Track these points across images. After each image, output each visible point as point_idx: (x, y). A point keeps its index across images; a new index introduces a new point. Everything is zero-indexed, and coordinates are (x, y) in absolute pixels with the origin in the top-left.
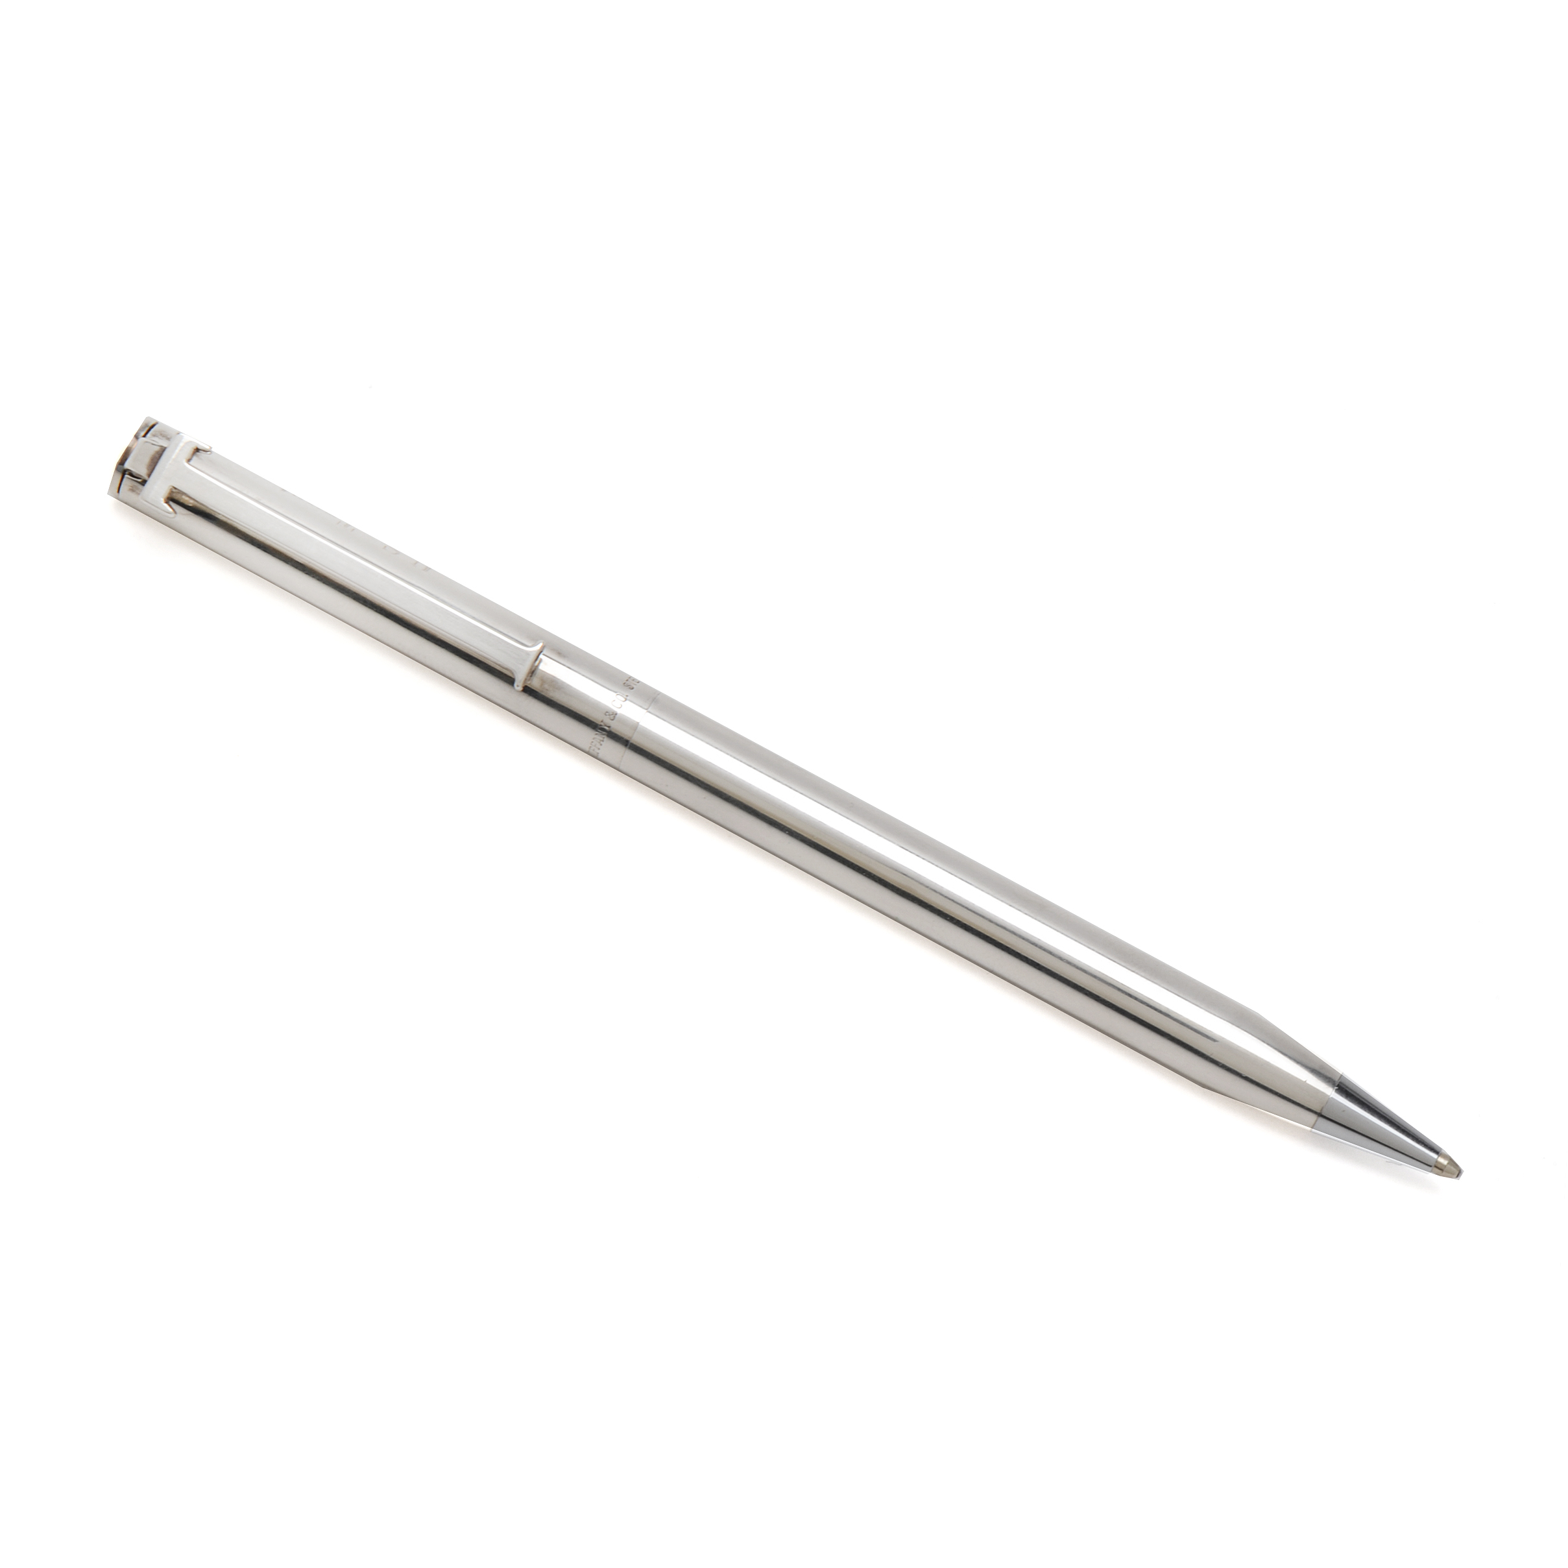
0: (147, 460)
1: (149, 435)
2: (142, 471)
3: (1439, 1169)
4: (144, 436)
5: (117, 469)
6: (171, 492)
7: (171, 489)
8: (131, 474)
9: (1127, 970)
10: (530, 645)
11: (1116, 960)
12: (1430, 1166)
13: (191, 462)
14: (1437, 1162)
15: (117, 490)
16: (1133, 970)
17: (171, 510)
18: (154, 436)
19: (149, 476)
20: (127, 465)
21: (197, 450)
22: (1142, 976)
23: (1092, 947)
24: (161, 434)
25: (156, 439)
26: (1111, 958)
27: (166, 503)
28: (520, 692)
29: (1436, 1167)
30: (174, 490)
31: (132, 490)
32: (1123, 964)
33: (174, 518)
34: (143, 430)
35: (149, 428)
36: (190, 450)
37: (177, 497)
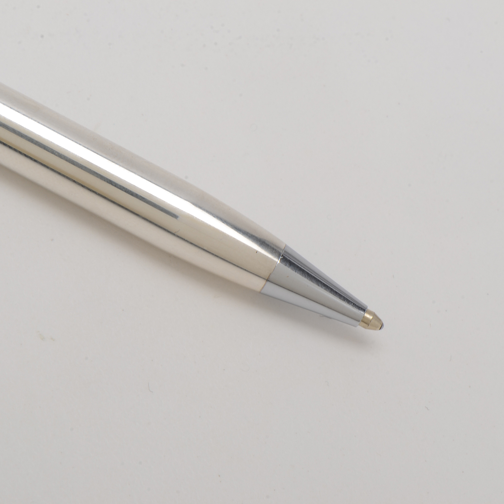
3: (366, 323)
9: (103, 158)
11: (99, 153)
12: (359, 321)
14: (364, 317)
16: (114, 161)
22: (120, 165)
23: (79, 142)
26: (94, 151)
29: (362, 321)
32: (104, 156)
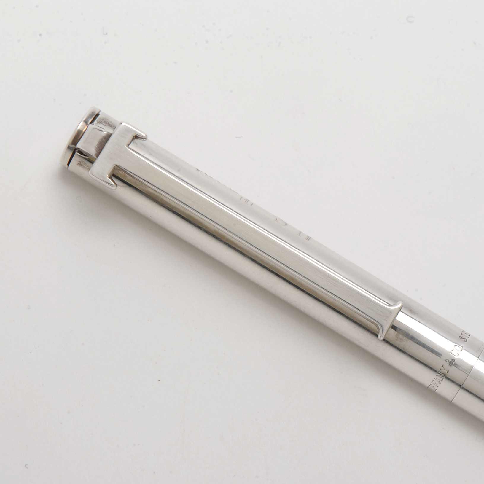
0: (96, 143)
1: (95, 122)
2: (92, 151)
4: (91, 123)
5: (69, 148)
6: (114, 169)
7: (115, 167)
8: (81, 152)
10: (391, 304)
13: (130, 146)
15: (67, 163)
17: (113, 184)
18: (99, 122)
19: (98, 155)
20: (79, 145)
21: (136, 137)
24: (105, 122)
25: (101, 125)
27: (109, 178)
28: (382, 340)
30: (117, 168)
31: (80, 164)
33: (116, 189)
34: (91, 118)
35: (95, 117)
36: (131, 137)
37: (120, 174)
